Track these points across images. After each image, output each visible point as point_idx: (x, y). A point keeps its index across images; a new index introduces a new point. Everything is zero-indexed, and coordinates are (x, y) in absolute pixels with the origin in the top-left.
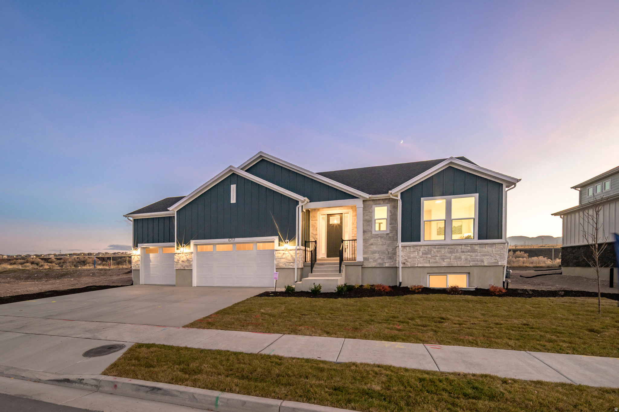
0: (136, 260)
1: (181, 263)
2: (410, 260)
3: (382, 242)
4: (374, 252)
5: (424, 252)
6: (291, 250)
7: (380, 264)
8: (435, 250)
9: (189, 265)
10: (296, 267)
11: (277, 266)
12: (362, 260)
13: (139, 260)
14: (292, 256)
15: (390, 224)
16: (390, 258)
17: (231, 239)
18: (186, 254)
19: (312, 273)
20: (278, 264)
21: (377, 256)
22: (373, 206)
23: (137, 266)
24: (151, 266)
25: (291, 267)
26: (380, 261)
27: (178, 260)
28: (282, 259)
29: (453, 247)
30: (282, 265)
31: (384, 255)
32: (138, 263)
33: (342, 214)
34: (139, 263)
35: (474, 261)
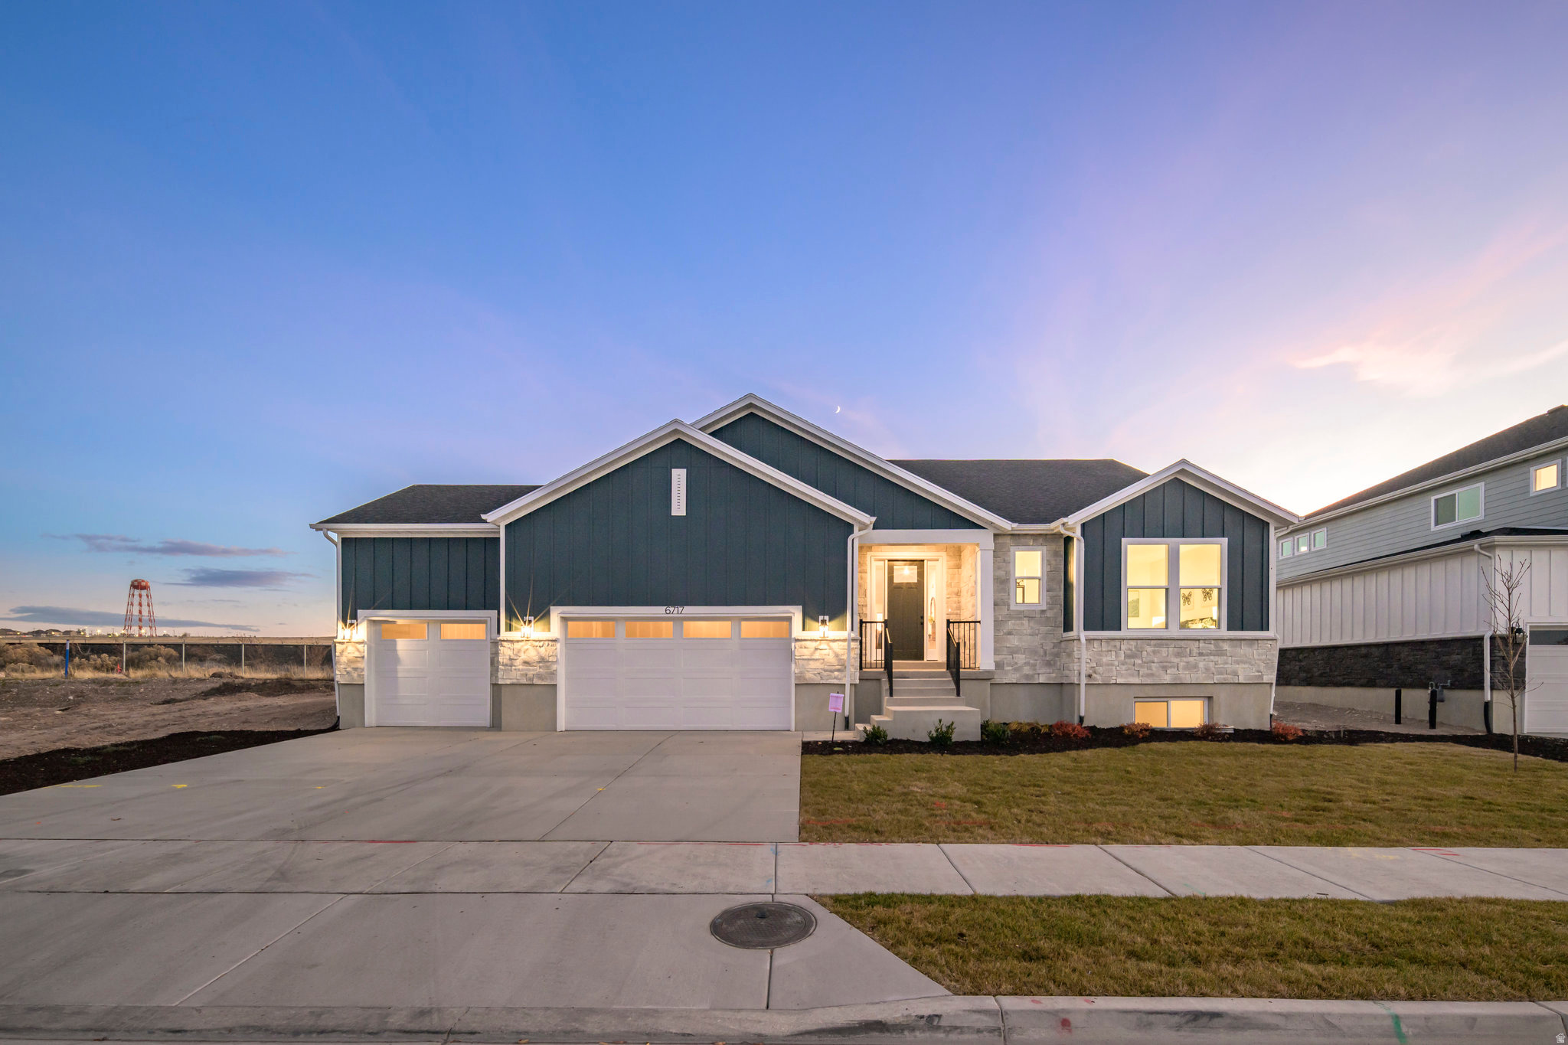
0: (351, 656)
1: (521, 667)
2: (1100, 669)
3: (1032, 628)
4: (1013, 652)
5: (1129, 652)
6: (834, 641)
7: (1027, 676)
8: (1149, 649)
9: (547, 673)
10: (847, 681)
11: (797, 678)
12: (992, 667)
13: (363, 657)
14: (837, 655)
15: (1047, 591)
16: (1049, 664)
17: (672, 609)
18: (537, 644)
19: (891, 695)
20: (801, 673)
21: (1021, 659)
22: (1012, 549)
23: (355, 675)
24: (400, 675)
25: (836, 682)
26: (1027, 670)
27: (511, 659)
28: (811, 662)
29: (1182, 643)
30: (810, 677)
31: (1036, 658)
32: (359, 665)
33: (923, 561)
34: (363, 665)
35: (1221, 673)
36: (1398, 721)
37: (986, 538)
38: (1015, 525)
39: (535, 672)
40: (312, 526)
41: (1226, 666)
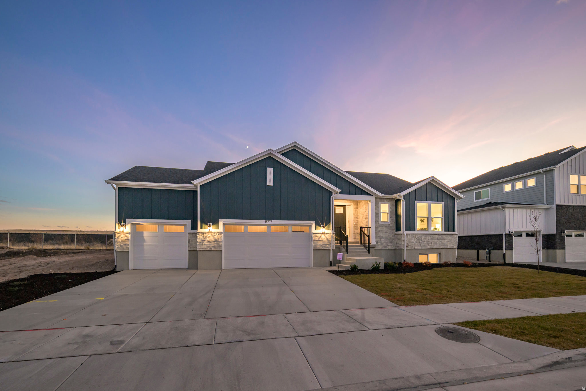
0: (123, 239)
1: (207, 244)
2: (410, 244)
3: (386, 230)
4: (380, 238)
5: (418, 238)
6: (327, 234)
7: (385, 246)
8: (424, 237)
9: (218, 246)
10: (331, 249)
11: (314, 247)
12: (375, 243)
13: (129, 239)
14: (327, 239)
15: (390, 217)
16: (391, 242)
17: (267, 221)
18: (214, 234)
19: (347, 253)
20: (315, 245)
21: (383, 240)
22: (380, 203)
23: (125, 247)
24: (145, 247)
25: (327, 249)
26: (385, 244)
27: (202, 240)
28: (319, 242)
30: (319, 247)
31: (387, 240)
32: (127, 243)
33: (345, 206)
34: (129, 243)
35: (443, 245)
36: (478, 260)
37: (372, 199)
38: (383, 195)
39: (213, 246)
40: (106, 181)
41: (444, 243)
